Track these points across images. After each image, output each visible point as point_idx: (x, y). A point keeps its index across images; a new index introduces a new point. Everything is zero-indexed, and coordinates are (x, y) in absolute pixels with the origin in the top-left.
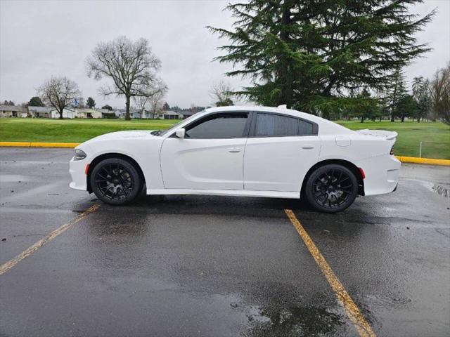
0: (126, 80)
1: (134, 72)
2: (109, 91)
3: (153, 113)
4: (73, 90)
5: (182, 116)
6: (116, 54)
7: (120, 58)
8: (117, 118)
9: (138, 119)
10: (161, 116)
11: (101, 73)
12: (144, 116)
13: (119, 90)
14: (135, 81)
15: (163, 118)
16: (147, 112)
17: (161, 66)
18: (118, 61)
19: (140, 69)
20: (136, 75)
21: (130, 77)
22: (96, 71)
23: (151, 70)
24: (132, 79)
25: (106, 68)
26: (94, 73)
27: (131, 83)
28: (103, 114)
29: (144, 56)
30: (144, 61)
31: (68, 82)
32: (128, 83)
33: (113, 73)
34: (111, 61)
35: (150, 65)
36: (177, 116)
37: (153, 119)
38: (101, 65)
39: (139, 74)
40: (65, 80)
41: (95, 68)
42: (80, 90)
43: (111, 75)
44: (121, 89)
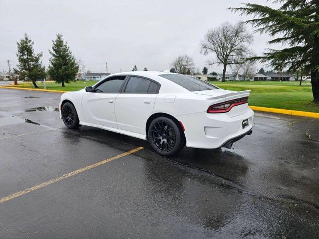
0: (225, 53)
1: (232, 47)
2: (212, 62)
3: (244, 76)
4: (190, 63)
5: (269, 78)
6: (220, 36)
7: (223, 38)
8: (218, 80)
9: (233, 81)
10: (252, 78)
11: (209, 50)
12: (237, 79)
13: (219, 61)
14: (231, 54)
15: (253, 80)
16: (240, 76)
17: (253, 40)
18: (221, 41)
19: (236, 44)
20: (233, 49)
21: (228, 51)
22: (205, 49)
23: (245, 44)
24: (230, 52)
25: (213, 46)
26: (204, 50)
27: (228, 55)
28: (208, 78)
29: (240, 34)
30: (240, 38)
31: (188, 58)
32: (226, 56)
33: (216, 49)
34: (215, 41)
35: (244, 40)
36: (265, 78)
37: (244, 81)
38: (209, 44)
39: (236, 48)
40: (186, 56)
41: (205, 47)
42: (194, 62)
43: (215, 51)
44: (221, 60)
